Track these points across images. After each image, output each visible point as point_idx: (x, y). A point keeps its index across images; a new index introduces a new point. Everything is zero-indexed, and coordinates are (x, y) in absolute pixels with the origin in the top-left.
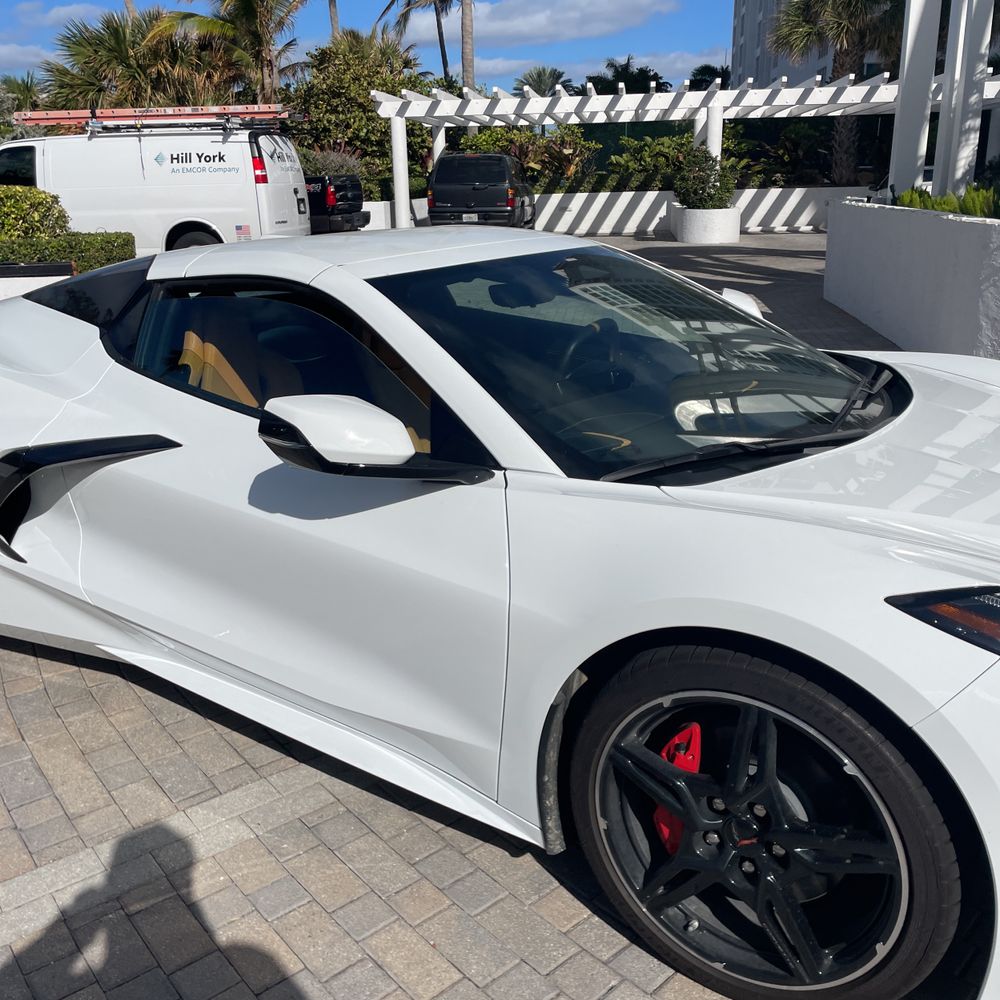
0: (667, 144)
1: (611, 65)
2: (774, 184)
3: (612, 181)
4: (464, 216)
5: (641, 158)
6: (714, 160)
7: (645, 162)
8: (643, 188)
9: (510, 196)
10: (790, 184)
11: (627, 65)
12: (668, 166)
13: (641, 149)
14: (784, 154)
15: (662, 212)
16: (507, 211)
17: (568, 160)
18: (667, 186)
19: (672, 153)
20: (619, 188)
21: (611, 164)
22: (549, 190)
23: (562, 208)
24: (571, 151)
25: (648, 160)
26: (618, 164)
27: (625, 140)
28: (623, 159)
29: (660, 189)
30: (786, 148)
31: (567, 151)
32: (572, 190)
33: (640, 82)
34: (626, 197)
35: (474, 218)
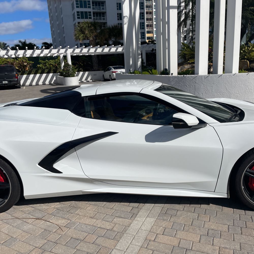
0: (52, 62)
1: (20, 42)
2: (81, 71)
3: (40, 71)
4: (3, 82)
5: (46, 66)
6: (70, 65)
7: (47, 66)
8: (48, 73)
9: (16, 76)
10: (85, 71)
11: (25, 42)
12: (53, 67)
13: (45, 63)
14: (81, 64)
15: (55, 78)
16: (16, 80)
17: (26, 66)
18: (55, 72)
19: (54, 64)
20: (42, 73)
21: (38, 67)
22: (23, 74)
23: (27, 79)
24: (26, 64)
25: (48, 66)
26: (40, 67)
27: (40, 61)
28: (41, 66)
29: (53, 73)
30: (81, 62)
31: (25, 64)
32: (29, 74)
33: (31, 47)
34: (44, 75)
35: (7, 82)
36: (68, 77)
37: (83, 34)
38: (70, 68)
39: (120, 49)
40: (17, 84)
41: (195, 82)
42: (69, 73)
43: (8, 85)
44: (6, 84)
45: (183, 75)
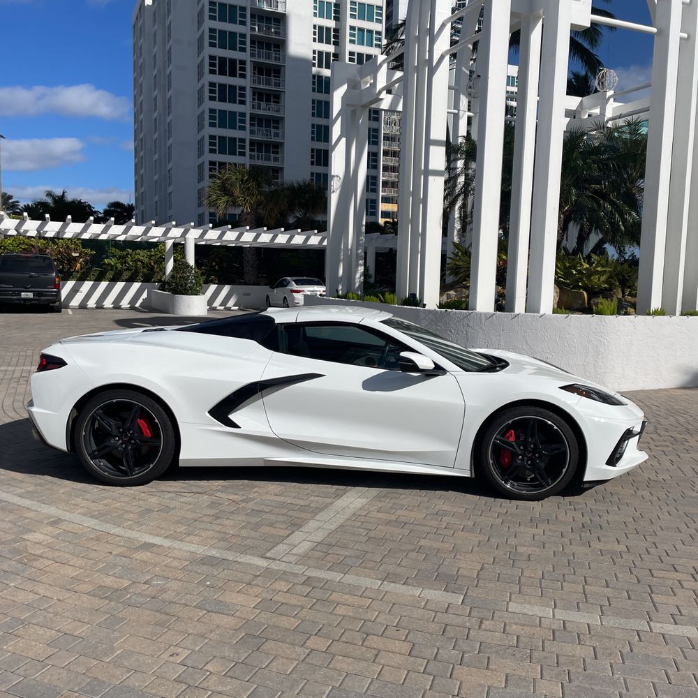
0: (142, 255)
2: (212, 282)
3: (110, 274)
4: (23, 294)
5: (125, 262)
6: (191, 268)
7: (129, 264)
8: (131, 280)
9: (57, 283)
10: (222, 282)
11: (63, 196)
12: (143, 268)
13: (125, 257)
14: (215, 266)
15: (145, 295)
16: (55, 292)
17: (75, 259)
18: (147, 279)
19: (147, 260)
20: (115, 279)
21: (105, 264)
22: (65, 278)
23: (75, 291)
24: (77, 255)
25: (131, 263)
26: (109, 264)
27: (113, 250)
28: (112, 261)
29: (142, 281)
30: (216, 262)
31: (74, 255)
32: (82, 279)
34: (120, 285)
35: (30, 295)
36: (184, 294)
37: (226, 197)
38: (190, 272)
39: (314, 240)
40: (55, 302)
41: (468, 325)
42: (186, 284)
43: (33, 302)
44: (30, 300)
45: (444, 310)
